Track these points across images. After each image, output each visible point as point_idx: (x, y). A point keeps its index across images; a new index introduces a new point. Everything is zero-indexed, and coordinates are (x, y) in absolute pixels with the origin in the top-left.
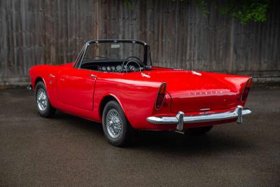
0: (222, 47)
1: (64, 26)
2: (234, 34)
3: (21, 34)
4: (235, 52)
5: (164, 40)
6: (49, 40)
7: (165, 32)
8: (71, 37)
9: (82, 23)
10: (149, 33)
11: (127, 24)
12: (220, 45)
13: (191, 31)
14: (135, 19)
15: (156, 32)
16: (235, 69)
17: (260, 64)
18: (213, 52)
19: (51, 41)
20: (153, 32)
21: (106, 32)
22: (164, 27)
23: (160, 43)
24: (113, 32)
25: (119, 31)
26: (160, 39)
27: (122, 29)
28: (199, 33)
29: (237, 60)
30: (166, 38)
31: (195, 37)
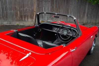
0: (82, 14)
1: (22, 3)
2: (87, 9)
3: (7, 6)
4: (87, 16)
5: (60, 10)
6: (17, 9)
7: (61, 7)
8: (25, 8)
9: (29, 3)
10: (55, 7)
11: (46, 3)
12: (81, 13)
13: (71, 7)
14: (49, 2)
15: (57, 7)
16: (86, 22)
17: (96, 20)
18: (79, 15)
19: (18, 9)
20: (56, 7)
21: (38, 6)
22: (61, 5)
23: (59, 11)
24: (41, 6)
25: (43, 6)
26: (59, 10)
27: (44, 5)
28: (74, 8)
29: (87, 19)
30: (61, 10)
31: (72, 10)
